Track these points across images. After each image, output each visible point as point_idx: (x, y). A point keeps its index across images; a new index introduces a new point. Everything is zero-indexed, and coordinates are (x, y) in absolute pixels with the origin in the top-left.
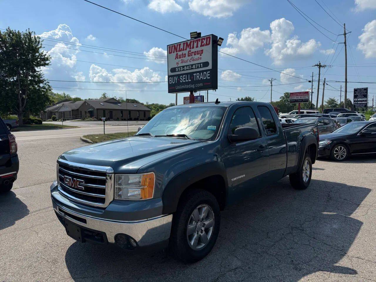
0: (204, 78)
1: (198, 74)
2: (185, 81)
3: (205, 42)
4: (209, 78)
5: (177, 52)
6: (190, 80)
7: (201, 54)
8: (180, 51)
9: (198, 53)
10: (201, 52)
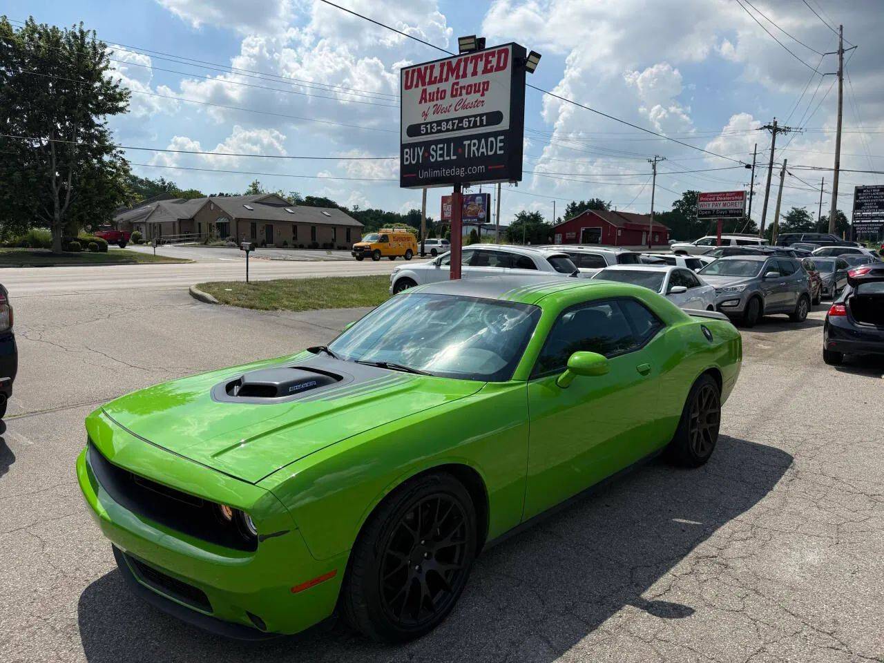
0: (490, 153)
1: (476, 141)
2: (441, 159)
3: (494, 61)
4: (502, 152)
5: (424, 84)
6: (455, 157)
7: (483, 92)
8: (431, 83)
9: (477, 90)
10: (483, 87)
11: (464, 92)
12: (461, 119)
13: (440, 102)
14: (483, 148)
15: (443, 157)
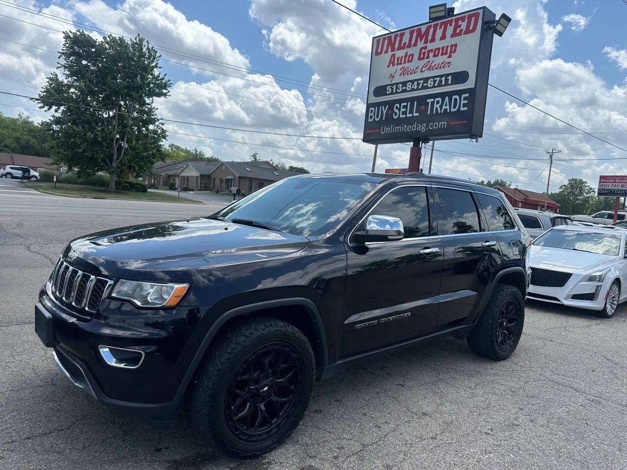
0: (453, 110)
1: (440, 99)
2: (404, 116)
3: (464, 25)
4: (466, 109)
5: (393, 50)
6: (418, 114)
7: (450, 54)
8: (400, 48)
9: (444, 52)
10: (451, 49)
11: (431, 55)
12: (426, 80)
13: (407, 65)
14: (446, 105)
15: (406, 114)
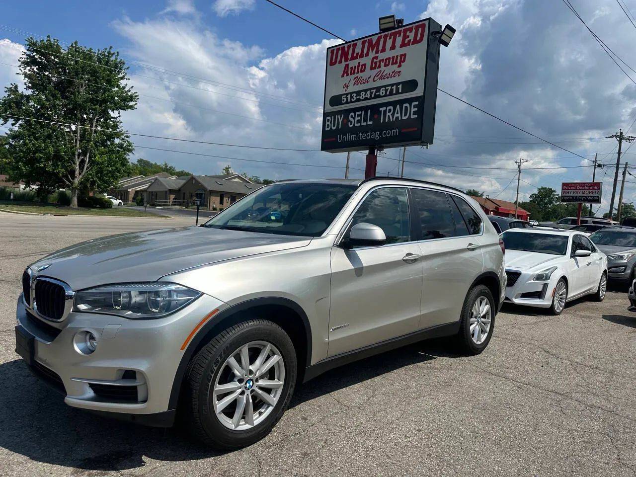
0: (404, 118)
1: (391, 108)
2: (359, 124)
3: (411, 36)
4: (416, 116)
5: (346, 60)
6: (371, 123)
7: (400, 63)
8: (353, 58)
9: (394, 62)
10: (401, 58)
11: (382, 64)
12: (378, 89)
13: (360, 75)
14: (397, 113)
15: (361, 123)
